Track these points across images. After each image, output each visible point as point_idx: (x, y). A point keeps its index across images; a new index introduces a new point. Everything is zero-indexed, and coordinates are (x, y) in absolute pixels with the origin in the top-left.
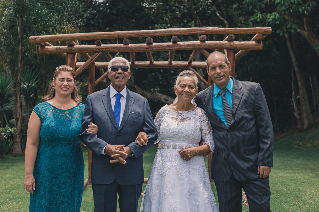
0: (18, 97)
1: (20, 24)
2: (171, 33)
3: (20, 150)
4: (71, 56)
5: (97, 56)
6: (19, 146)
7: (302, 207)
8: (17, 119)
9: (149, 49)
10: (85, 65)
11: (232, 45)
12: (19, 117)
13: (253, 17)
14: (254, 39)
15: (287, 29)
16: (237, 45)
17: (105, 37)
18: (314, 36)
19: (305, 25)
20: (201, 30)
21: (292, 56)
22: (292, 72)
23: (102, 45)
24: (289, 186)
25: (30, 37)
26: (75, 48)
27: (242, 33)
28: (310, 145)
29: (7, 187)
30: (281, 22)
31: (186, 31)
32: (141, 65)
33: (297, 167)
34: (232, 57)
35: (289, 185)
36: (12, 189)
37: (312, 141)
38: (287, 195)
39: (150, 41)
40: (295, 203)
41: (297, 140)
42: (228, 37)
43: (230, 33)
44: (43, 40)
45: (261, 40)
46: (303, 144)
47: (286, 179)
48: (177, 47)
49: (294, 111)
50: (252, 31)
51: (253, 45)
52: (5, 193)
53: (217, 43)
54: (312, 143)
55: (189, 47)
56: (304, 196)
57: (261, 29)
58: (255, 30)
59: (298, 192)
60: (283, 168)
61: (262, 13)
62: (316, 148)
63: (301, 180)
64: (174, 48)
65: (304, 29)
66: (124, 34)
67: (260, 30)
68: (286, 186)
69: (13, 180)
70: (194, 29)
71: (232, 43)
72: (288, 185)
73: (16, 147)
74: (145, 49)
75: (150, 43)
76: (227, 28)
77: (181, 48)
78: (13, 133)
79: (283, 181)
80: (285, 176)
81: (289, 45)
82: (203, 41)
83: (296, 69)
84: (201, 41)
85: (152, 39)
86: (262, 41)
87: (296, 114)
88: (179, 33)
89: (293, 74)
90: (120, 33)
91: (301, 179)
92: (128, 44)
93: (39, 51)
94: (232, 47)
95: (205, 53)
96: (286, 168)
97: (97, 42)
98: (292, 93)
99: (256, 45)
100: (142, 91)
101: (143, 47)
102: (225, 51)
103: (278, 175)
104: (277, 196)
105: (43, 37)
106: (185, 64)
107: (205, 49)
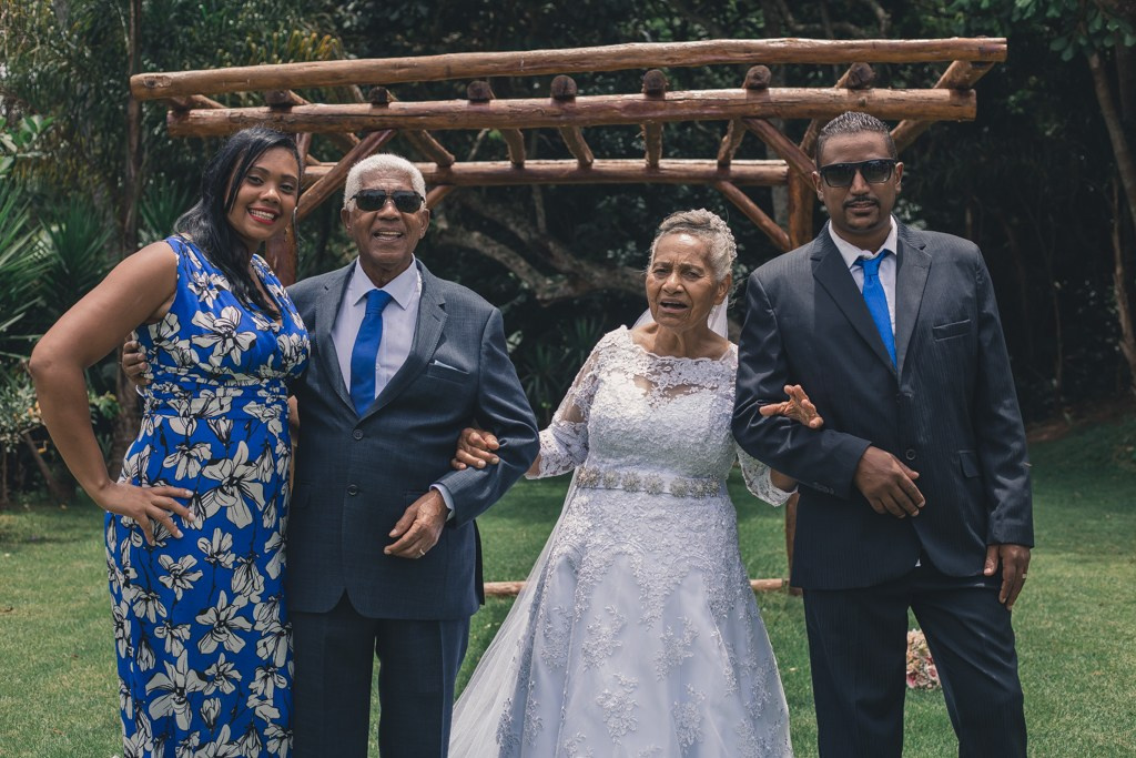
1: (133, 24)
2: (637, 61)
5: (377, 144)
7: (1112, 695)
9: (562, 118)
10: (330, 177)
11: (863, 105)
14: (945, 79)
15: (1090, 38)
16: (882, 101)
17: (400, 74)
20: (747, 50)
21: (1116, 136)
22: (1116, 194)
23: (396, 105)
24: (1077, 617)
25: (134, 78)
26: (297, 115)
27: (898, 58)
29: (73, 606)
31: (694, 52)
32: (548, 175)
33: (1119, 543)
35: (1078, 613)
36: (90, 617)
38: (1065, 651)
39: (566, 88)
40: (1090, 680)
41: (1130, 444)
42: (851, 72)
43: (856, 59)
44: (176, 84)
45: (971, 84)
47: (1071, 589)
48: (662, 110)
49: (1119, 335)
50: (937, 51)
51: (940, 102)
52: (63, 630)
53: (810, 97)
55: (706, 112)
56: (1125, 657)
57: (966, 45)
58: (946, 47)
59: (1108, 639)
60: (1065, 549)
63: (1124, 594)
64: (651, 115)
66: (469, 63)
67: (965, 49)
68: (1066, 614)
69: (99, 582)
70: (722, 44)
71: (863, 97)
72: (1075, 612)
74: (546, 119)
75: (564, 97)
76: (842, 42)
77: (678, 112)
78: (105, 414)
79: (1057, 596)
80: (1069, 576)
81: (1102, 94)
82: (758, 88)
83: (1128, 184)
84: (750, 88)
85: (571, 81)
86: (974, 88)
87: (1126, 349)
88: (667, 60)
90: (450, 61)
91: (1127, 591)
92: (486, 100)
93: (168, 125)
95: (766, 132)
96: (1077, 545)
97: (376, 93)
98: (1114, 270)
99: (951, 104)
100: (576, 262)
101: (541, 112)
103: (1043, 572)
104: (1026, 655)
105: (180, 78)
106: (705, 167)
107: (764, 118)
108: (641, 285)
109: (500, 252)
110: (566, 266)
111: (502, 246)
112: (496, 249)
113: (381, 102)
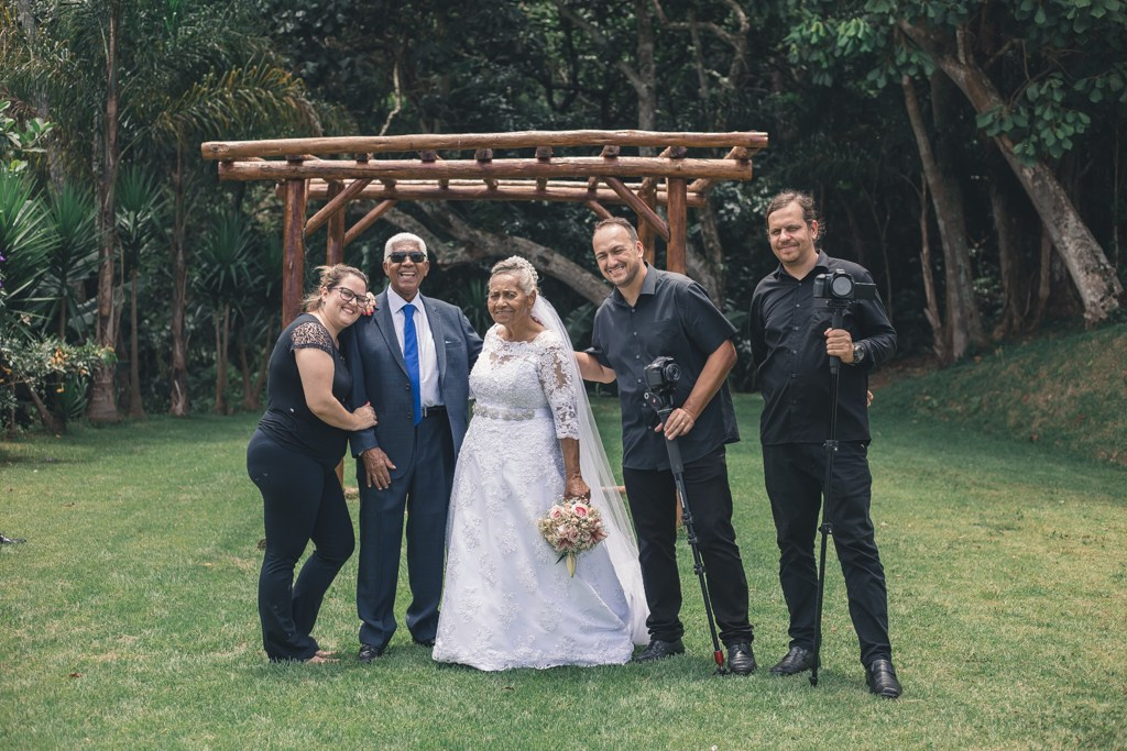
0: (107, 254)
1: (112, 38)
2: (533, 140)
3: (114, 408)
4: (297, 185)
6: (108, 397)
8: (104, 319)
9: (483, 174)
10: (328, 210)
11: (679, 169)
12: (110, 312)
13: (800, 27)
14: (731, 155)
15: (898, 68)
16: (691, 167)
17: (380, 147)
18: (987, 82)
19: (961, 51)
20: (603, 137)
21: (922, 141)
22: (924, 187)
23: (373, 162)
25: (204, 145)
26: (308, 166)
27: (699, 144)
28: (959, 408)
30: (876, 48)
31: (569, 137)
34: (679, 195)
37: (966, 396)
39: (486, 155)
41: (927, 394)
42: (670, 149)
43: (671, 144)
44: (232, 150)
45: (747, 158)
46: (943, 404)
48: (549, 169)
49: (926, 305)
50: (725, 139)
51: (728, 169)
53: (645, 164)
54: (966, 401)
55: (578, 172)
58: (729, 138)
61: (824, 18)
62: (976, 417)
65: (958, 62)
66: (425, 142)
67: (742, 139)
69: (123, 488)
70: (588, 133)
71: (679, 164)
73: (100, 399)
74: (473, 173)
75: (484, 160)
76: (664, 134)
77: (559, 172)
82: (611, 157)
83: (931, 181)
84: (606, 156)
85: (489, 150)
86: (752, 158)
87: (931, 315)
88: (552, 142)
89: (924, 193)
90: (413, 139)
92: (433, 161)
93: (220, 172)
94: (678, 173)
97: (359, 155)
98: (922, 250)
99: (735, 170)
100: (472, 232)
101: (469, 169)
102: (667, 179)
105: (236, 145)
106: (579, 190)
107: (614, 176)
108: (528, 253)
109: (406, 221)
110: (463, 236)
111: (409, 217)
112: (402, 219)
113: (363, 159)
